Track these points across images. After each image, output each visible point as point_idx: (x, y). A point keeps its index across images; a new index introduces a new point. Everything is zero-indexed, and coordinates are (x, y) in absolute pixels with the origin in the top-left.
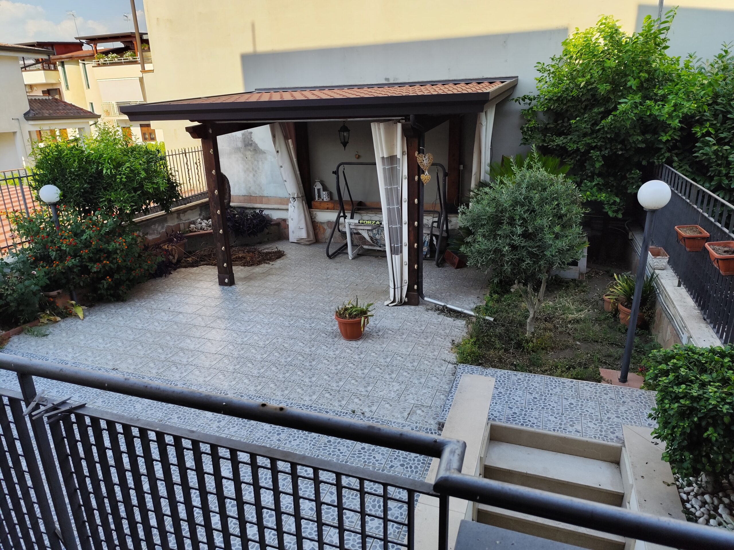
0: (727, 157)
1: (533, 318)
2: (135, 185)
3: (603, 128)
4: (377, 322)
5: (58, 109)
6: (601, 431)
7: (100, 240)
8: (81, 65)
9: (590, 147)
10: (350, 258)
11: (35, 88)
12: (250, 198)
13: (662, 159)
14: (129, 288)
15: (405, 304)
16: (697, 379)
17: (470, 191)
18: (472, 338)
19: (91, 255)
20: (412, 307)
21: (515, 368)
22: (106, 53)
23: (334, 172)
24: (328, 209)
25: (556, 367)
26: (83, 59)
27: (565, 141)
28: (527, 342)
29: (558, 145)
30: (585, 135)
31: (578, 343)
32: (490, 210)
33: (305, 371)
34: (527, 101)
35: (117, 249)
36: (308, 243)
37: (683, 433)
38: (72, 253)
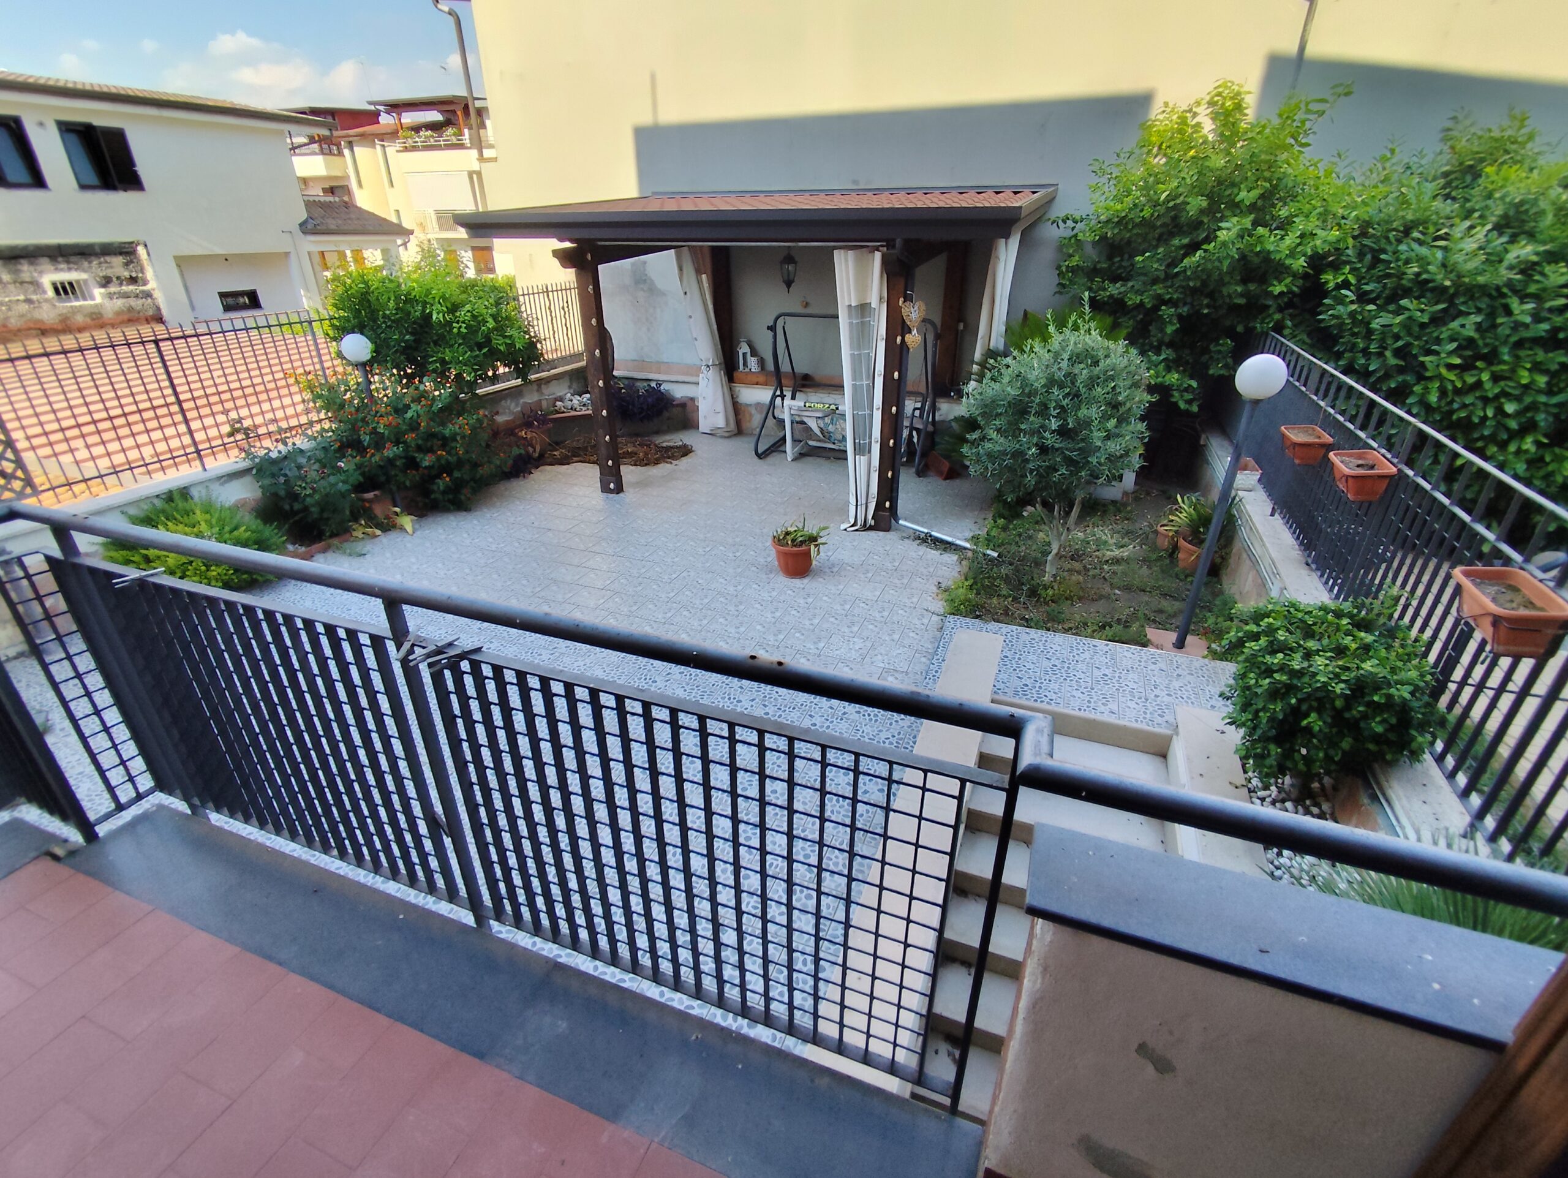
0: (1369, 323)
1: (1057, 554)
2: (480, 338)
3: (1185, 271)
4: (830, 554)
5: (350, 219)
6: (1145, 713)
7: (431, 419)
8: (378, 147)
9: (1161, 301)
10: (789, 459)
11: (311, 184)
12: (641, 364)
13: (1268, 323)
14: (475, 491)
15: (871, 528)
16: (1300, 646)
17: (973, 362)
18: (966, 580)
19: (420, 442)
20: (881, 533)
21: (1027, 623)
22: (417, 129)
23: (769, 328)
24: (757, 384)
25: (1085, 624)
26: (381, 137)
27: (1123, 289)
28: (1045, 588)
29: (1111, 296)
30: (1155, 281)
31: (1117, 591)
32: (1013, 392)
33: (729, 618)
34: (1070, 223)
35: (456, 434)
36: (727, 434)
37: (1271, 719)
38: (393, 438)
